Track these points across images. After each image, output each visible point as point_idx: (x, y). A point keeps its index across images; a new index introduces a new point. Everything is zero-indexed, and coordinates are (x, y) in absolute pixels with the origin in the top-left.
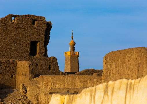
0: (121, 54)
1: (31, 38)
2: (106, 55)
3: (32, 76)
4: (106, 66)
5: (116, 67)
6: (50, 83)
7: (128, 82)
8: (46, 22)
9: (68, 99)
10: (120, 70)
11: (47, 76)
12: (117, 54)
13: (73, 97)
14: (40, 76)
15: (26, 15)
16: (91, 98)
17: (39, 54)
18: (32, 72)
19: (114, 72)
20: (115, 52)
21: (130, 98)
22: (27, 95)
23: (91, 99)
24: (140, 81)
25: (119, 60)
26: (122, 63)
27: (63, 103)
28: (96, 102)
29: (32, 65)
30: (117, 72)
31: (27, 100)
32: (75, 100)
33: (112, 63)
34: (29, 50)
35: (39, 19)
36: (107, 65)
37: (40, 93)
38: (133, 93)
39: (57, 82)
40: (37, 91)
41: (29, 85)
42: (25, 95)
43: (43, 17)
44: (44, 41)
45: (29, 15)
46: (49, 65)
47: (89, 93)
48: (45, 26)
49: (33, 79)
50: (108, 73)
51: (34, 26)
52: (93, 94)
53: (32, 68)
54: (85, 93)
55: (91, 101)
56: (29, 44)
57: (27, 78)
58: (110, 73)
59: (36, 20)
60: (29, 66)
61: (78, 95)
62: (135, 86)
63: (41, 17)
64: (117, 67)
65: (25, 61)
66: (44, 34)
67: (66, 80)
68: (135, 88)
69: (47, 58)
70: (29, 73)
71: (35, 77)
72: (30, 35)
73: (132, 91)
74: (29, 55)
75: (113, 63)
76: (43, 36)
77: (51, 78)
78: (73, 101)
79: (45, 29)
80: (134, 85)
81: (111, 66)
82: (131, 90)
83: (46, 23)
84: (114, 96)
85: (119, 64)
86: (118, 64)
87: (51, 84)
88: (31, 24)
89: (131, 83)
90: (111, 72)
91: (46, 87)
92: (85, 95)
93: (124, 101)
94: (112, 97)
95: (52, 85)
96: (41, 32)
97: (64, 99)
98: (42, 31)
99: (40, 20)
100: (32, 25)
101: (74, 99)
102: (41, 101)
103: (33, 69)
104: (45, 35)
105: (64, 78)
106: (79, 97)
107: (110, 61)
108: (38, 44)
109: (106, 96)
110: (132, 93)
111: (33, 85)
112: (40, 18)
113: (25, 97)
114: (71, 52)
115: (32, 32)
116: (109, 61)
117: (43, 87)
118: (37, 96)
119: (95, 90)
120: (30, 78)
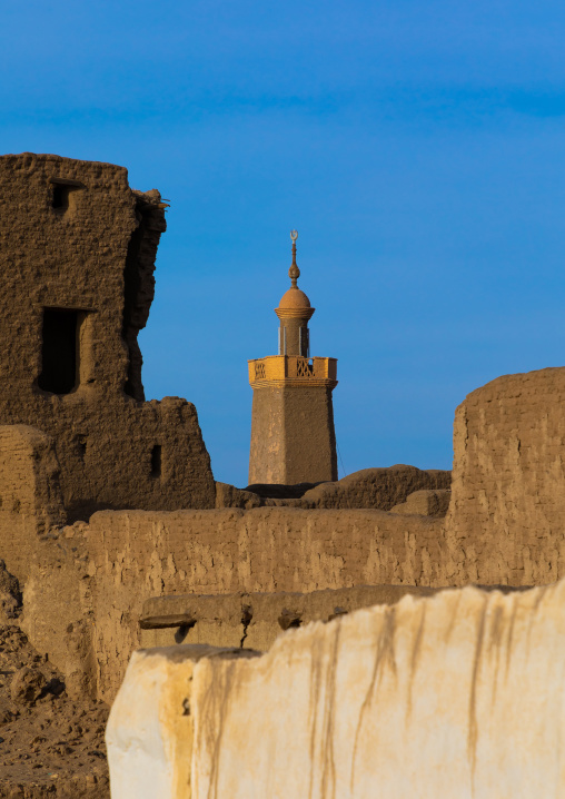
0: (550, 392)
1: (46, 288)
2: (472, 394)
3: (51, 512)
4: (467, 457)
5: (525, 468)
6: (154, 556)
7: (486, 602)
8: (132, 194)
9: (210, 681)
10: (546, 485)
11: (138, 513)
12: (532, 391)
13: (230, 671)
14: (97, 516)
15: (13, 159)
16: (315, 679)
17: (91, 381)
18: (54, 487)
19: (513, 494)
20: (520, 379)
21: (495, 683)
22: (26, 624)
23: (318, 684)
24: (538, 600)
25: (544, 423)
26: (558, 441)
27: (183, 698)
28: (338, 698)
29: (53, 447)
30: (529, 492)
31: (24, 653)
32: (243, 684)
33: (502, 442)
34: (33, 362)
35: (92, 181)
36: (474, 457)
37: (99, 612)
38: (508, 661)
39: (197, 550)
40: (82, 600)
41: (33, 567)
42: (10, 623)
43: (112, 167)
44: (120, 307)
45: (30, 158)
46: (150, 446)
47: (307, 655)
48: (126, 221)
49: (56, 533)
50: (483, 500)
51: (64, 222)
52: (326, 659)
53: (50, 466)
54: (290, 655)
55: (317, 692)
56: (36, 328)
57: (26, 525)
58: (491, 497)
59: (75, 186)
60: (37, 457)
61: (255, 663)
62: (518, 625)
63: (100, 169)
64: (533, 465)
65: (11, 428)
66: (121, 264)
67: (243, 539)
68: (515, 637)
69: (140, 406)
70: (38, 494)
71: (70, 522)
72: (39, 274)
73: (503, 649)
74: (34, 392)
75: (507, 443)
76: (114, 277)
77: (159, 528)
78: (234, 690)
79: (124, 236)
80: (513, 617)
81: (498, 457)
82: (499, 645)
83: (134, 203)
84: (419, 673)
85: (544, 448)
86: (539, 450)
87: (164, 561)
88: (46, 210)
89: (499, 611)
90: (500, 496)
91: (132, 579)
92: (290, 663)
93: (467, 696)
94: (412, 675)
95: (164, 566)
96: (105, 255)
97: (186, 680)
98: (110, 251)
99: (97, 187)
100: (51, 216)
101: (235, 683)
102: (103, 657)
103: (56, 475)
104: (124, 274)
105: (236, 530)
106: (262, 671)
107: (493, 432)
108: (86, 328)
109: (386, 669)
110: (503, 659)
111: (58, 564)
112: (98, 175)
113: (15, 637)
114: (286, 357)
115: (48, 256)
116: (487, 430)
117: (118, 579)
118: (83, 631)
119: (334, 636)
120: (42, 524)
